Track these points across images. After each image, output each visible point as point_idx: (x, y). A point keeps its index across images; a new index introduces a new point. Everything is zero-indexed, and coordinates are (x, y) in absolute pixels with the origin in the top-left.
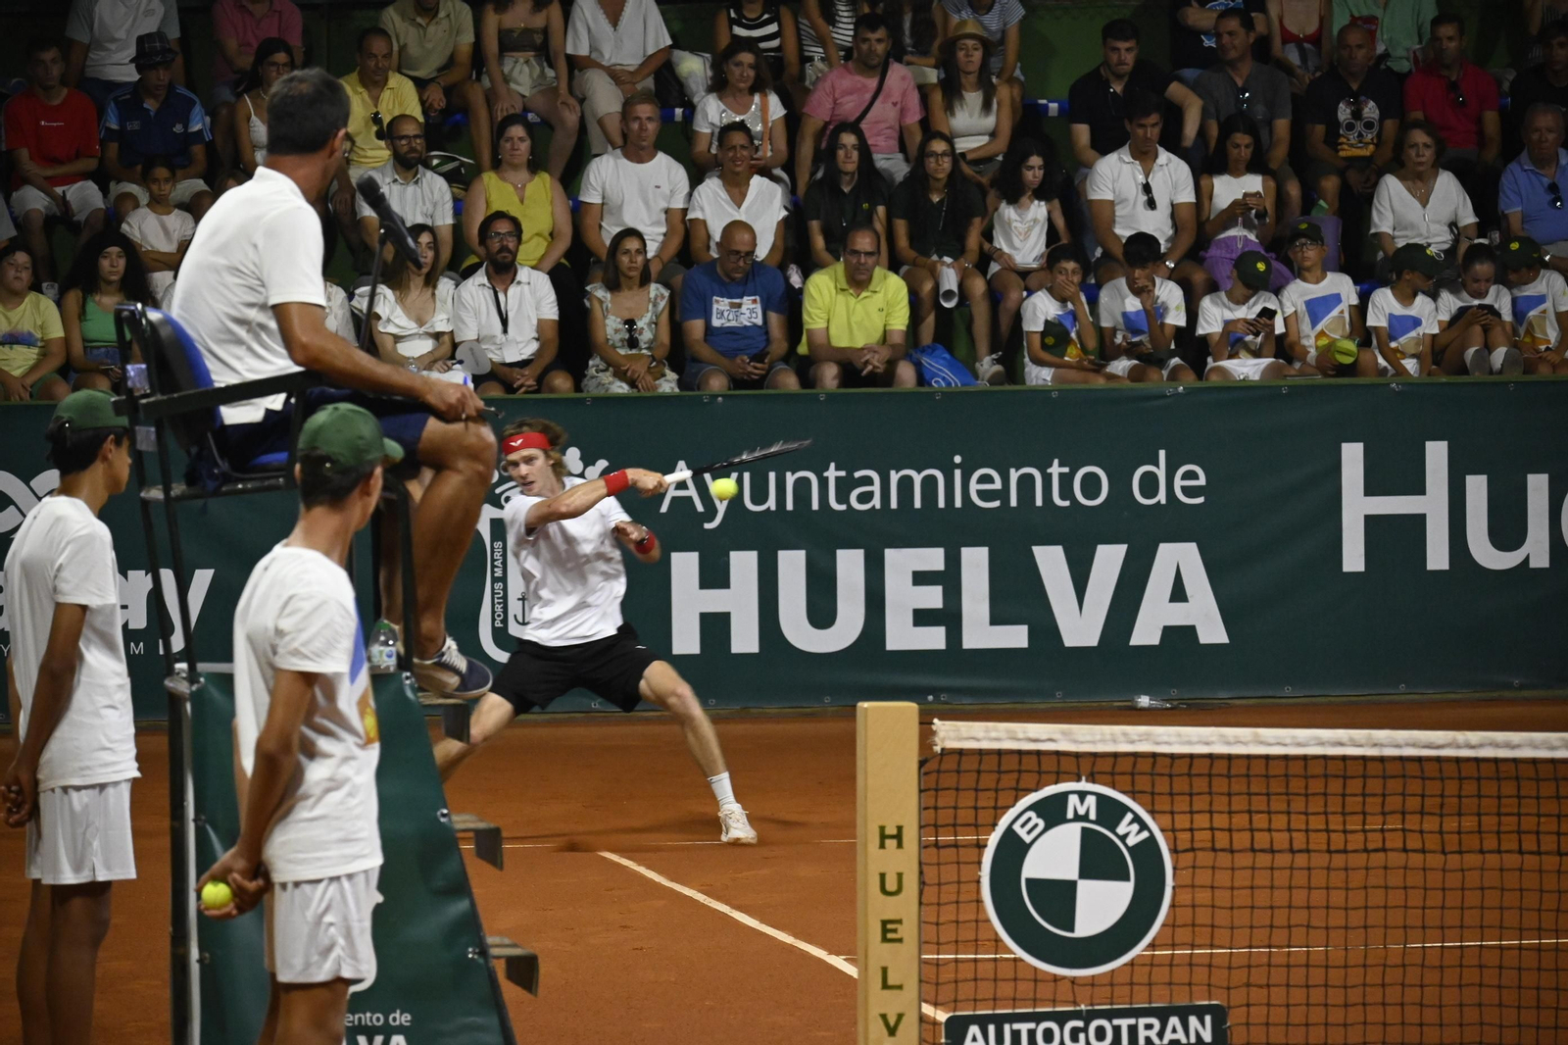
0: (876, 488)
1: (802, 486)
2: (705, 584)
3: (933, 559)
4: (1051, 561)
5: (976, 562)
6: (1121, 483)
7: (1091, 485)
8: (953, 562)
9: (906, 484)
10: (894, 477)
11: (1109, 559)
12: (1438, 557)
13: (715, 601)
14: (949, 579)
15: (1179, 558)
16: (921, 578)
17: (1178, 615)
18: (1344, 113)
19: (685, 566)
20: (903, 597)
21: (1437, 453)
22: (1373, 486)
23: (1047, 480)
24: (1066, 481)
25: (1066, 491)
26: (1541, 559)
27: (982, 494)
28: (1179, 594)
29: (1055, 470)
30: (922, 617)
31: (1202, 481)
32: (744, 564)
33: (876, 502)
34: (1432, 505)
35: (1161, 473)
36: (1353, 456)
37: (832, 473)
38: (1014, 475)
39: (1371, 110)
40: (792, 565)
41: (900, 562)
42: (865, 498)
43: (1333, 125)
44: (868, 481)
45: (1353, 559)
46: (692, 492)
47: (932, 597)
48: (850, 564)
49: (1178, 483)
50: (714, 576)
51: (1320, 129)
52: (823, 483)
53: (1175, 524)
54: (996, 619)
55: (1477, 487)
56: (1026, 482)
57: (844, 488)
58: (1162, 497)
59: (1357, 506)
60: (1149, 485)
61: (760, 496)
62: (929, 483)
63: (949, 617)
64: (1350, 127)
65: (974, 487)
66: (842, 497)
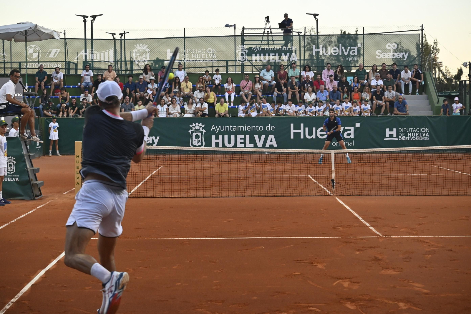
0: (236, 128)
1: (227, 128)
2: (216, 139)
3: (243, 136)
4: (256, 137)
5: (247, 137)
6: (265, 128)
7: (261, 128)
8: (245, 137)
9: (239, 128)
10: (238, 127)
11: (263, 137)
12: (302, 137)
13: (217, 141)
14: (244, 139)
15: (271, 137)
16: (241, 139)
17: (271, 143)
18: (305, 85)
19: (214, 137)
20: (239, 141)
21: (302, 125)
22: (294, 129)
23: (256, 127)
24: (258, 128)
25: (258, 129)
26: (314, 137)
27: (248, 129)
28: (271, 141)
29: (257, 126)
30: (241, 143)
31: (274, 128)
32: (220, 137)
33: (236, 130)
34: (301, 131)
35: (269, 127)
36: (292, 125)
37: (231, 126)
38: (252, 127)
39: (309, 85)
40: (226, 137)
41: (239, 137)
42: (235, 129)
43: (304, 87)
44: (235, 127)
45: (292, 137)
46: (214, 128)
47: (242, 141)
48: (233, 137)
49: (271, 128)
50: (217, 138)
51: (303, 87)
52: (230, 128)
53: (271, 133)
54: (250, 143)
55: (307, 129)
56: (253, 128)
57: (232, 128)
58: (269, 130)
59: (292, 131)
60: (268, 128)
61: (222, 129)
62: (242, 128)
63: (244, 143)
64: (306, 87)
65: (247, 128)
66: (232, 129)
